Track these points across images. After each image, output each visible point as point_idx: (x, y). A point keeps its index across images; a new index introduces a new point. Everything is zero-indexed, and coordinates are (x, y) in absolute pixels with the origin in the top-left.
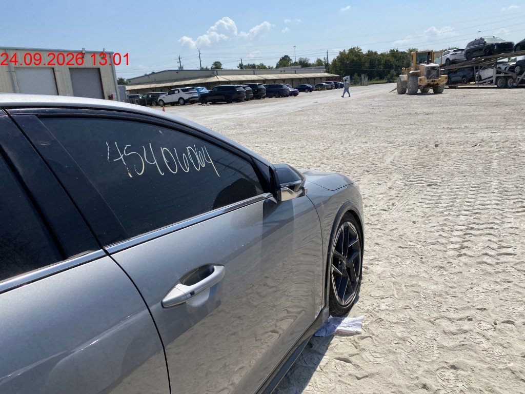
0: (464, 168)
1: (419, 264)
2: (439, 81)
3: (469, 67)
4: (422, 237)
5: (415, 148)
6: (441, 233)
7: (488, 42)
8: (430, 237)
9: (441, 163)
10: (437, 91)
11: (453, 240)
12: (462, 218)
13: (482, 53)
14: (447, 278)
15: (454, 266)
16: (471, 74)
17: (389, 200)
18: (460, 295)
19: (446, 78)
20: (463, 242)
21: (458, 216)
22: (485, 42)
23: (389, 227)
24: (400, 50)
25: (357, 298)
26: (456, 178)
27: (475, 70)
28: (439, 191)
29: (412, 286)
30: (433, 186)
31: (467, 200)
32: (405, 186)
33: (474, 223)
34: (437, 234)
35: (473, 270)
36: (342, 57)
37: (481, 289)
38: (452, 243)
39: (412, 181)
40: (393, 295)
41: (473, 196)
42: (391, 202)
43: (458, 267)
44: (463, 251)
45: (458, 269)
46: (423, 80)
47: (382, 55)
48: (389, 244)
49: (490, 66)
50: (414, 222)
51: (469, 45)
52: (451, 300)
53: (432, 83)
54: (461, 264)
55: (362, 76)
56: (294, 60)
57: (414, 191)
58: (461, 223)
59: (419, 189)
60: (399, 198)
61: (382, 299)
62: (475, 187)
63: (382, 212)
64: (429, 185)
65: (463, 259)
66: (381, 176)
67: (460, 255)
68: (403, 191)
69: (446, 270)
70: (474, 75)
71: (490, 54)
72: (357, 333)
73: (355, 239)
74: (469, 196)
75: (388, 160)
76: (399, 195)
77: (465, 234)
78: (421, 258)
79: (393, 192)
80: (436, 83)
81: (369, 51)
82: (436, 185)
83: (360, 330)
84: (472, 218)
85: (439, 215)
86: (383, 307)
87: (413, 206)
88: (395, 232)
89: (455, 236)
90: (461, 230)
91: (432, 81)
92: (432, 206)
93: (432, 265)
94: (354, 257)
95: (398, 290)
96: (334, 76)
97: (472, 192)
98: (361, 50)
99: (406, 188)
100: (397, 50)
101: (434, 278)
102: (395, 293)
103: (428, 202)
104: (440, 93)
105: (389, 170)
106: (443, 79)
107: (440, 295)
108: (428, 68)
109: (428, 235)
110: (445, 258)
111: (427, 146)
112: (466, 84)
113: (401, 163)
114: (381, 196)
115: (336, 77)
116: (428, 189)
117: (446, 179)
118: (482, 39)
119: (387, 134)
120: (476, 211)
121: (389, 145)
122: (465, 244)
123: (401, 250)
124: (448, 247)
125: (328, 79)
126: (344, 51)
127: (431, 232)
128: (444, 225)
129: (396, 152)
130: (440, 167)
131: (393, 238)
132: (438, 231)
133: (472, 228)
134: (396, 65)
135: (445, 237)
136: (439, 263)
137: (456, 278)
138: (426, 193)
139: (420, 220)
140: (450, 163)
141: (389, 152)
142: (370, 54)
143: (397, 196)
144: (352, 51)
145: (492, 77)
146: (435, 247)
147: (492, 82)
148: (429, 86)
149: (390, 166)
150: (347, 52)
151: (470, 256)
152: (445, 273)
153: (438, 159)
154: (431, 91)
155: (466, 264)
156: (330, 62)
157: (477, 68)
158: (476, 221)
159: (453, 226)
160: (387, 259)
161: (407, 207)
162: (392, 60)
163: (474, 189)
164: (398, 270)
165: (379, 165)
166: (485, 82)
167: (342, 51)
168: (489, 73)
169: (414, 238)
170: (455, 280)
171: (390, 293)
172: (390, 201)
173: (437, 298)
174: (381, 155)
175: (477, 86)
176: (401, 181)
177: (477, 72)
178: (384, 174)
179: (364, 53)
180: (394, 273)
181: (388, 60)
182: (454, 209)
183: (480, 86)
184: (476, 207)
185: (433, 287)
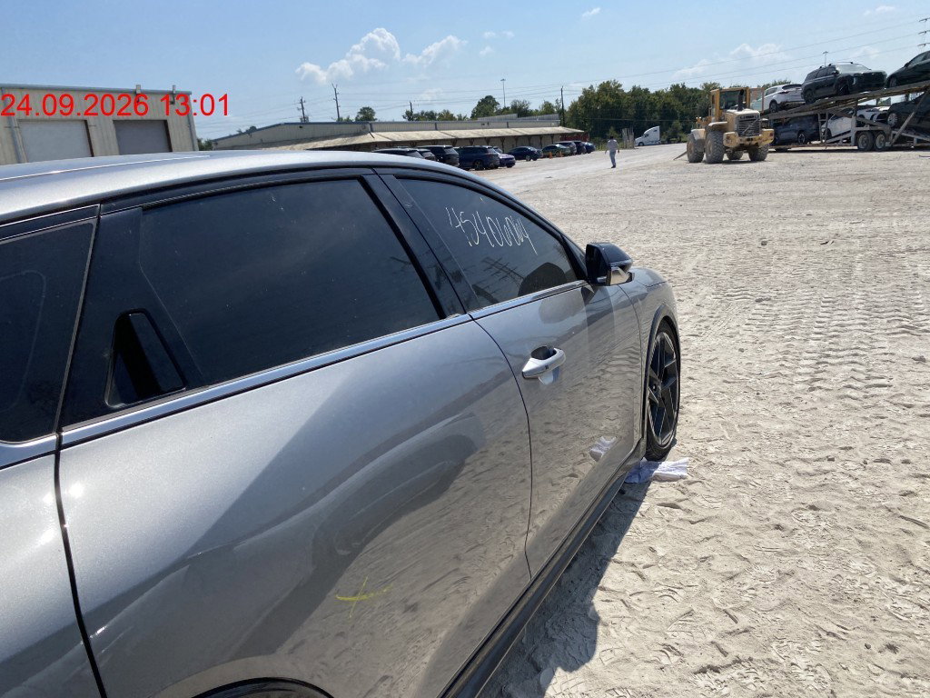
0: (811, 275)
1: (754, 401)
2: (760, 139)
3: (810, 115)
4: (756, 368)
5: (729, 248)
6: (784, 363)
7: (842, 71)
8: (767, 369)
9: (773, 269)
10: (757, 156)
11: (802, 370)
12: (812, 343)
13: (832, 90)
14: (796, 416)
15: (805, 401)
16: (814, 127)
17: (700, 322)
18: (816, 434)
19: (771, 135)
20: (816, 373)
21: (805, 340)
22: (837, 72)
23: (704, 358)
24: (689, 86)
25: (674, 442)
26: (799, 291)
27: (820, 120)
28: (774, 309)
29: (749, 426)
30: (764, 302)
31: (819, 319)
32: (721, 302)
33: (831, 349)
34: (778, 364)
35: (832, 406)
36: (588, 99)
37: (844, 427)
38: (800, 374)
39: (731, 296)
40: (723, 436)
41: (827, 315)
42: (703, 325)
43: (810, 403)
44: (817, 384)
45: (811, 405)
46: (733, 138)
47: (657, 93)
48: (709, 378)
49: (846, 114)
50: (742, 350)
51: (811, 76)
52: (803, 440)
53: (748, 143)
54: (815, 400)
55: (624, 132)
56: (504, 102)
57: (735, 309)
58: (811, 350)
59: (744, 306)
60: (713, 319)
61: (709, 441)
62: (829, 302)
63: (692, 338)
64: (758, 301)
65: (817, 393)
66: (682, 290)
67: (813, 389)
68: (720, 309)
69: (793, 407)
70: (818, 129)
71: (846, 92)
72: (682, 477)
73: (672, 358)
74: (821, 314)
75: (689, 267)
76: (714, 316)
77: (818, 363)
78: (758, 394)
79: (704, 312)
80: (754, 143)
81: (634, 88)
82: (769, 299)
83: (685, 474)
84: (827, 343)
85: (777, 340)
86: (712, 449)
87: (737, 329)
88: (715, 363)
89: (803, 366)
90: (812, 359)
91: (748, 140)
92: (766, 328)
93: (775, 402)
94: (671, 382)
95: (730, 432)
96: (574, 133)
97: (824, 309)
98: (620, 85)
99: (724, 305)
100: (684, 86)
101: (778, 416)
102: (726, 434)
103: (759, 323)
104: (762, 159)
105: (693, 281)
106: (766, 135)
107: (789, 435)
108: (740, 116)
109: (763, 366)
110: (791, 392)
111: (748, 245)
112: (804, 144)
113: (710, 271)
114: (687, 317)
115: (578, 134)
116: (758, 306)
117: (783, 292)
118: (831, 67)
119: (680, 227)
120: (833, 333)
121: (687, 244)
122: (819, 376)
123: (727, 385)
124: (795, 380)
125: (564, 136)
126: (591, 87)
127: (767, 361)
128: (787, 353)
129: (699, 255)
130: (772, 275)
131: (712, 371)
132: (777, 360)
133: (828, 356)
134: (682, 113)
135: (789, 368)
136: (784, 399)
137: (809, 416)
138: (754, 311)
139: (750, 347)
140: (788, 268)
141: (688, 255)
142: (636, 92)
143: (712, 317)
144: (605, 88)
145: (849, 132)
146: (775, 380)
147: (848, 140)
148: (742, 148)
149: (694, 276)
150: (596, 90)
151: (827, 390)
152: (793, 410)
153: (768, 264)
154: (746, 156)
155: (821, 399)
156: (566, 108)
157: (823, 116)
158: (833, 347)
159: (800, 353)
160: (708, 395)
161: (728, 331)
162: (675, 102)
163: (828, 304)
164: (726, 408)
165: (675, 274)
166: (837, 141)
167: (587, 88)
168: (844, 125)
169: (742, 369)
170: (807, 418)
171: (720, 435)
172: (701, 324)
173: (784, 439)
174: (675, 259)
175: (824, 148)
176: (715, 296)
177: (823, 123)
178: (686, 287)
179: (626, 91)
180: (721, 413)
181: (669, 104)
182: (799, 332)
183: (828, 148)
184: (831, 329)
185: (778, 427)
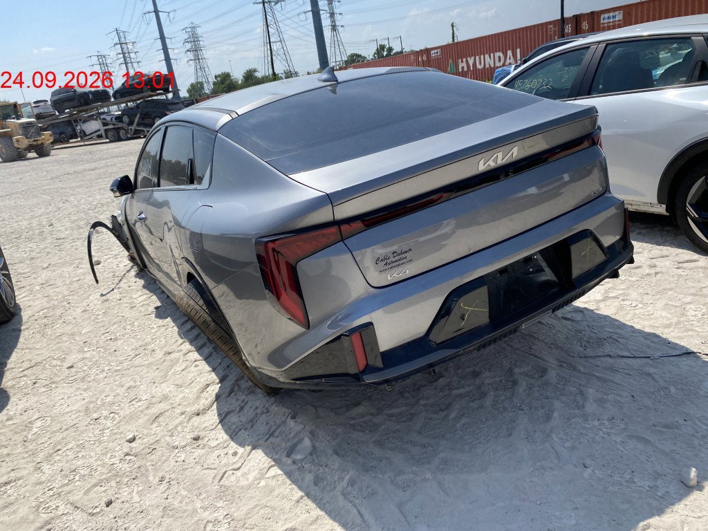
2: (43, 140)
7: (79, 90)
10: (42, 153)
13: (75, 103)
16: (70, 129)
19: (51, 136)
22: (75, 91)
27: (74, 124)
46: (22, 140)
49: (91, 118)
51: (54, 95)
53: (34, 143)
70: (74, 130)
71: (87, 104)
80: (39, 143)
91: (34, 141)
104: (47, 155)
106: (47, 137)
108: (19, 124)
112: (68, 142)
145: (99, 130)
147: (100, 137)
148: (29, 148)
154: (33, 154)
157: (76, 121)
166: (91, 138)
168: (93, 126)
175: (82, 144)
177: (77, 126)
183: (86, 143)
